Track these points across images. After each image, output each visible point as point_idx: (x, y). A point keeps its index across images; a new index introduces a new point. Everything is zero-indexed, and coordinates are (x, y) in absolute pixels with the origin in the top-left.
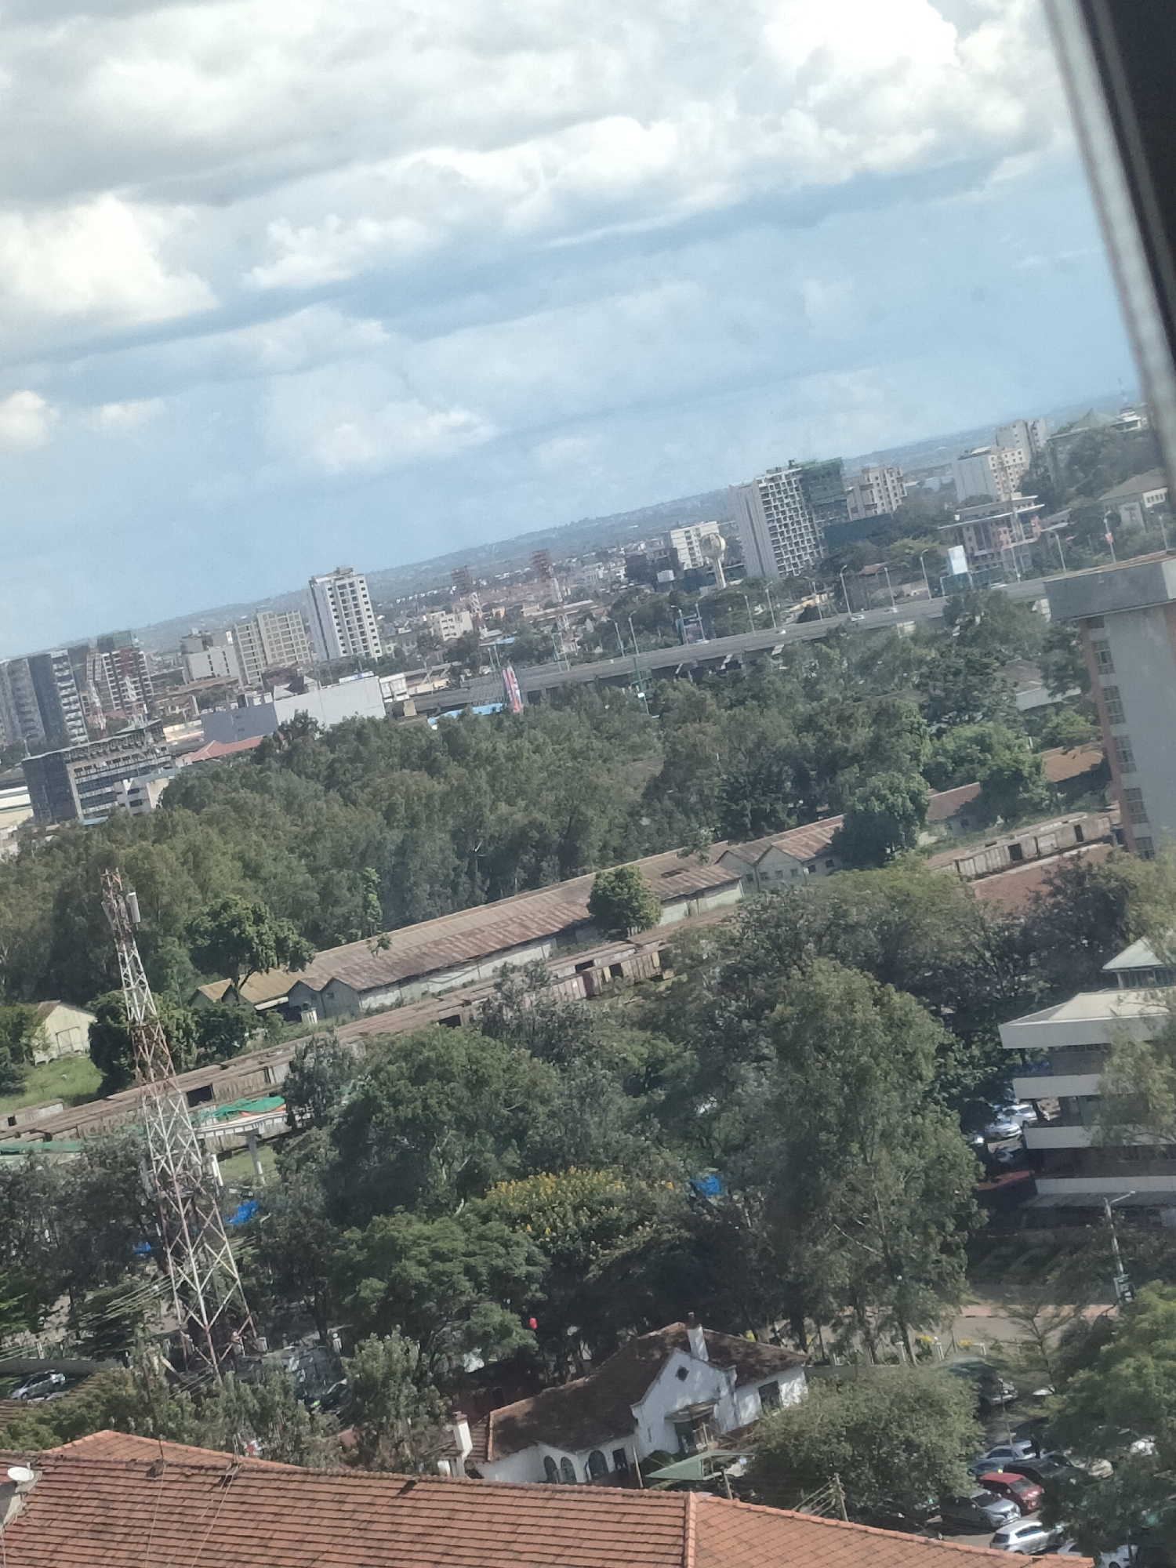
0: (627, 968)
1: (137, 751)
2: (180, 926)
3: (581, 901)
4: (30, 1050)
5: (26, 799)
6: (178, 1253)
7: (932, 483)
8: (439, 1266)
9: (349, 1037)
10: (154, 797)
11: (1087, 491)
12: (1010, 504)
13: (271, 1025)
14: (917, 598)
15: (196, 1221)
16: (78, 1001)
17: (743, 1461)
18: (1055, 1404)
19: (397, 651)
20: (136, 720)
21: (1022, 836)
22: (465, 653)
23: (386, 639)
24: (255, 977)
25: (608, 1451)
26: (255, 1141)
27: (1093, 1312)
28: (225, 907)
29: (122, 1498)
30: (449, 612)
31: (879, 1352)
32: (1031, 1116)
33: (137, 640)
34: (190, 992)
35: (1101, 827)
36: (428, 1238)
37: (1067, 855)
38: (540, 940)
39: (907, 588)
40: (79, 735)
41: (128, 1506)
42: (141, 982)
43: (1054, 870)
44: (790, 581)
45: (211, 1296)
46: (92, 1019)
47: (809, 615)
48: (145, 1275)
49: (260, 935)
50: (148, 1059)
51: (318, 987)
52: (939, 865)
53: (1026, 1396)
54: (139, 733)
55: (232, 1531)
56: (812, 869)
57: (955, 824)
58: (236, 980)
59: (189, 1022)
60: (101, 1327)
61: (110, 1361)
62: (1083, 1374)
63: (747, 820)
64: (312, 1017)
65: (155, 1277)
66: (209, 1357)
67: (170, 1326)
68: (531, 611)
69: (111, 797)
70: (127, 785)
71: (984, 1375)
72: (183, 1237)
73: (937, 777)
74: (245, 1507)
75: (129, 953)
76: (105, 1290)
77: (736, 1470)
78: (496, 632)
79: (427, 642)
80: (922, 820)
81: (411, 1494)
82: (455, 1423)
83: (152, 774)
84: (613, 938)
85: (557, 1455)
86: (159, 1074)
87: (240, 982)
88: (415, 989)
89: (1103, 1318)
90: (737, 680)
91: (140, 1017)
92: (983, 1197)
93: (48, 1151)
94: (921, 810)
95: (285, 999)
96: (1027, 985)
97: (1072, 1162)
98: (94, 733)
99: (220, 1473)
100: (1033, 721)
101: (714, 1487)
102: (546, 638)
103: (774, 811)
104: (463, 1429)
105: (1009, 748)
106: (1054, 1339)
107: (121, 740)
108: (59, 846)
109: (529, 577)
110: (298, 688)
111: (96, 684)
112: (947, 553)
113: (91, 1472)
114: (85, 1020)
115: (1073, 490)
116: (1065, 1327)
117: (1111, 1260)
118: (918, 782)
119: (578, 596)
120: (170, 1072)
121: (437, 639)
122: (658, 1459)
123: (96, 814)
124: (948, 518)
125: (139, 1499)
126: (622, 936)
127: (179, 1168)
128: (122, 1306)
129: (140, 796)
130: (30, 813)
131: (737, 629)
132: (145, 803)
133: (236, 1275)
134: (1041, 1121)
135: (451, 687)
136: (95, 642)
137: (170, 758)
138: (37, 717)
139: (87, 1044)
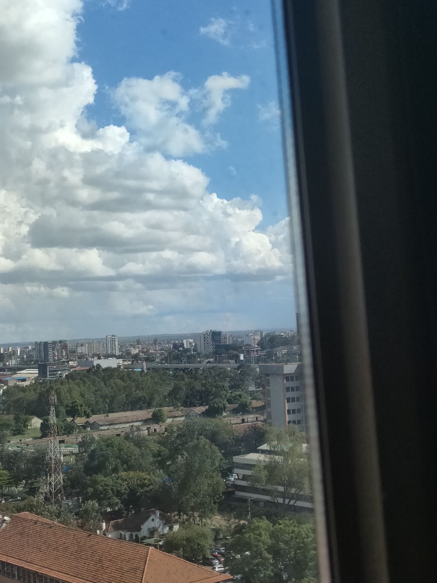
0: (157, 430)
1: (63, 366)
2: (64, 404)
3: (150, 414)
4: (27, 426)
5: (37, 372)
6: (50, 475)
7: (239, 340)
8: (106, 487)
9: (96, 435)
10: (64, 376)
11: (271, 347)
12: (255, 347)
13: (80, 429)
14: (232, 363)
15: (55, 469)
16: (39, 417)
17: (163, 542)
18: (231, 541)
19: (122, 354)
20: (64, 359)
21: (245, 417)
22: (136, 357)
23: (120, 352)
24: (78, 418)
25: (134, 534)
26: (72, 453)
27: (242, 522)
28: (75, 402)
29: (27, 527)
30: (134, 348)
31: (196, 522)
32: (237, 477)
33: (68, 342)
34: (64, 419)
35: (262, 418)
36: (104, 481)
37: (254, 423)
38: (140, 421)
39: (230, 361)
40: (51, 360)
41: (29, 529)
42: (54, 415)
43: (250, 426)
44: (206, 355)
45: (56, 486)
46: (42, 421)
47: (209, 362)
48: (42, 479)
49: (81, 409)
50: (52, 432)
51: (91, 423)
52: (226, 420)
53: (225, 538)
54: (64, 362)
55: (50, 539)
56: (200, 416)
57: (231, 412)
58: (74, 418)
59: (63, 425)
60: (31, 489)
61: (31, 496)
62: (238, 535)
63: (188, 403)
64: (89, 429)
65: (44, 480)
66: (53, 499)
67: (46, 491)
68: (151, 351)
69: (55, 374)
70: (59, 372)
71: (217, 531)
72: (52, 472)
73: (230, 401)
74: (54, 534)
75: (52, 409)
76: (33, 480)
77: (161, 543)
78: (143, 354)
79: (128, 353)
80: (225, 410)
81: (90, 537)
82: (103, 522)
83: (65, 371)
84: (156, 423)
85: (123, 533)
86: (54, 436)
87: (75, 419)
88: (112, 427)
89: (244, 524)
90: (192, 373)
91: (52, 423)
92: (224, 493)
93: (27, 448)
94: (225, 408)
95: (84, 424)
96: (241, 449)
97: (243, 489)
98: (54, 360)
99: (50, 525)
100: (251, 393)
101: (155, 546)
102: (153, 357)
103: (194, 403)
104: (104, 524)
105: (245, 398)
106: (233, 526)
107: (60, 363)
108: (43, 383)
109: (152, 344)
110: (99, 358)
111: (57, 350)
112: (240, 355)
113: (22, 520)
114: (40, 421)
115: (268, 347)
116: (236, 524)
117: (248, 511)
118: (225, 402)
119: (162, 350)
120: (56, 435)
121: (131, 353)
122: (144, 538)
123: (51, 378)
124: (241, 348)
125: (31, 528)
126: (158, 423)
127: (54, 457)
128: (36, 485)
129: (61, 375)
130: (38, 375)
131: (194, 363)
132: (62, 377)
133: (62, 482)
134: (238, 479)
135: (132, 364)
136: (58, 341)
137: (70, 368)
138: (43, 355)
139: (40, 426)
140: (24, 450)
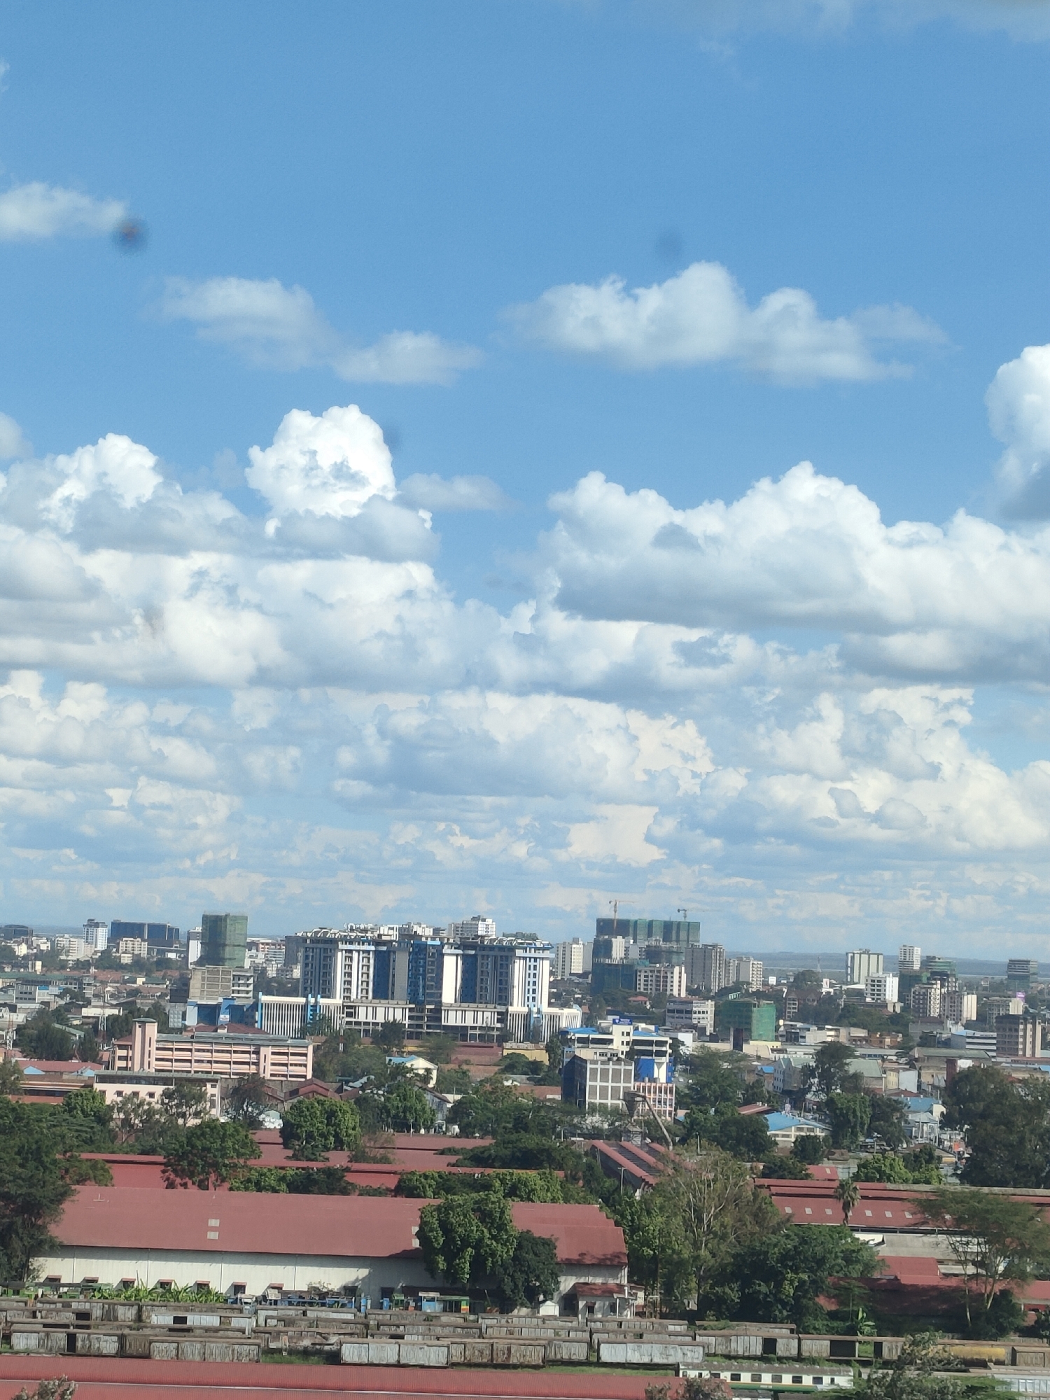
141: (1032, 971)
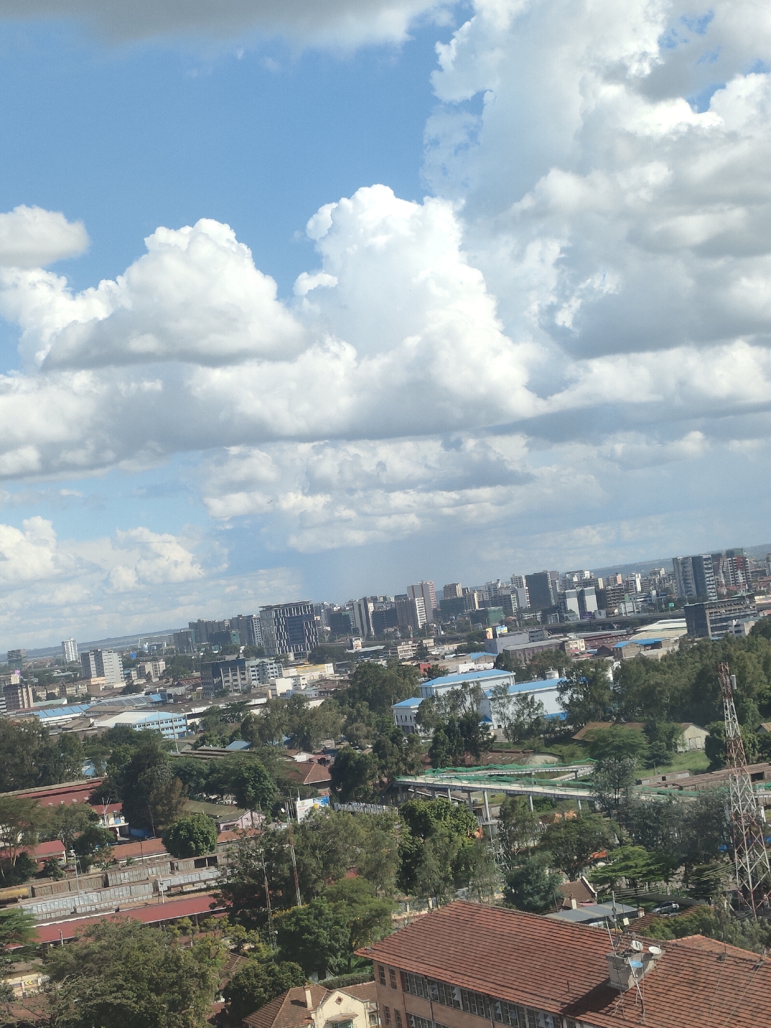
1: (741, 607)
2: (755, 693)
4: (676, 746)
5: (684, 624)
6: (740, 852)
10: (747, 631)
15: (751, 838)
16: (701, 724)
20: (742, 592)
29: (704, 969)
33: (745, 553)
34: (757, 726)
40: (714, 596)
41: (706, 973)
42: (734, 719)
45: (755, 875)
46: (707, 733)
48: (722, 861)
50: (734, 756)
54: (742, 598)
55: (758, 993)
59: (755, 740)
60: (699, 883)
61: (702, 901)
65: (728, 863)
66: (751, 905)
67: (733, 887)
69: (726, 627)
70: (734, 622)
72: (743, 845)
74: (764, 982)
75: (729, 704)
76: (703, 866)
83: (747, 618)
86: (739, 765)
91: (732, 735)
93: (680, 795)
98: (720, 596)
99: (754, 963)
107: (733, 600)
108: (698, 649)
111: (724, 572)
113: (690, 954)
120: (744, 763)
123: (718, 635)
125: (712, 971)
127: (745, 811)
128: (710, 875)
129: (741, 628)
130: (685, 632)
132: (742, 632)
133: (768, 867)
136: (725, 552)
137: (756, 612)
138: (693, 586)
139: (704, 746)
140: (675, 799)
141: (23, 655)
